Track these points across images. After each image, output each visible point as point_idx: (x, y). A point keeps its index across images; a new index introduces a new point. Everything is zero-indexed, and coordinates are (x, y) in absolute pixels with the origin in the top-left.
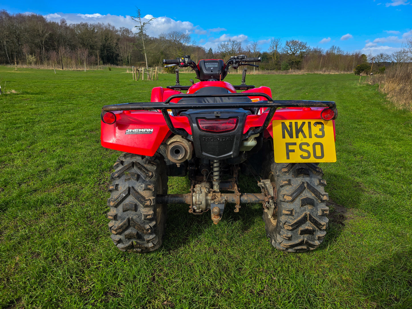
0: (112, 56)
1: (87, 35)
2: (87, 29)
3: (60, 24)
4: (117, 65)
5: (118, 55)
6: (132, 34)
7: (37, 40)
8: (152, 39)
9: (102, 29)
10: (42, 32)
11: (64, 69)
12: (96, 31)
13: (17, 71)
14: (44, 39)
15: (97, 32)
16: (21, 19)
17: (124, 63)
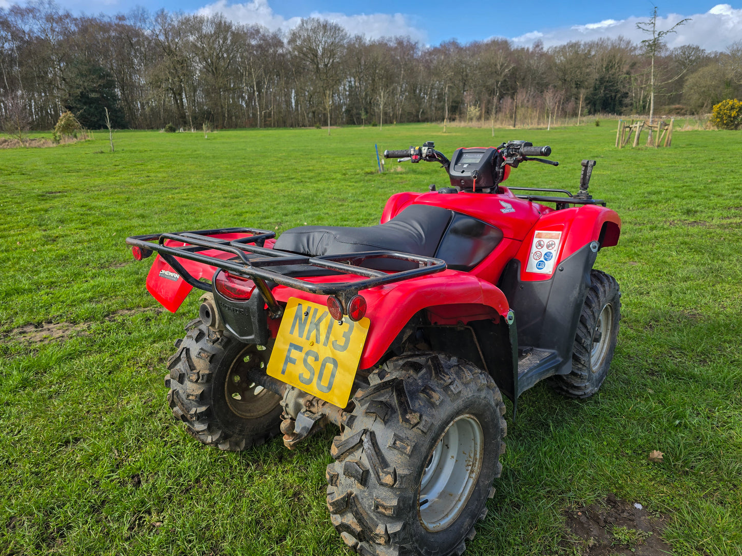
0: (614, 98)
1: (574, 63)
2: (577, 53)
3: (531, 50)
4: (620, 114)
5: (626, 95)
6: (667, 50)
7: (490, 82)
8: (713, 56)
9: (606, 48)
10: (502, 66)
11: (517, 127)
12: (593, 53)
13: (445, 132)
14: (501, 79)
15: (594, 56)
16: (476, 48)
17: (634, 111)
